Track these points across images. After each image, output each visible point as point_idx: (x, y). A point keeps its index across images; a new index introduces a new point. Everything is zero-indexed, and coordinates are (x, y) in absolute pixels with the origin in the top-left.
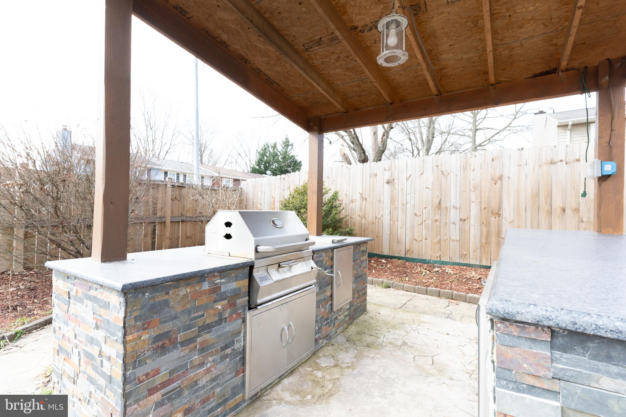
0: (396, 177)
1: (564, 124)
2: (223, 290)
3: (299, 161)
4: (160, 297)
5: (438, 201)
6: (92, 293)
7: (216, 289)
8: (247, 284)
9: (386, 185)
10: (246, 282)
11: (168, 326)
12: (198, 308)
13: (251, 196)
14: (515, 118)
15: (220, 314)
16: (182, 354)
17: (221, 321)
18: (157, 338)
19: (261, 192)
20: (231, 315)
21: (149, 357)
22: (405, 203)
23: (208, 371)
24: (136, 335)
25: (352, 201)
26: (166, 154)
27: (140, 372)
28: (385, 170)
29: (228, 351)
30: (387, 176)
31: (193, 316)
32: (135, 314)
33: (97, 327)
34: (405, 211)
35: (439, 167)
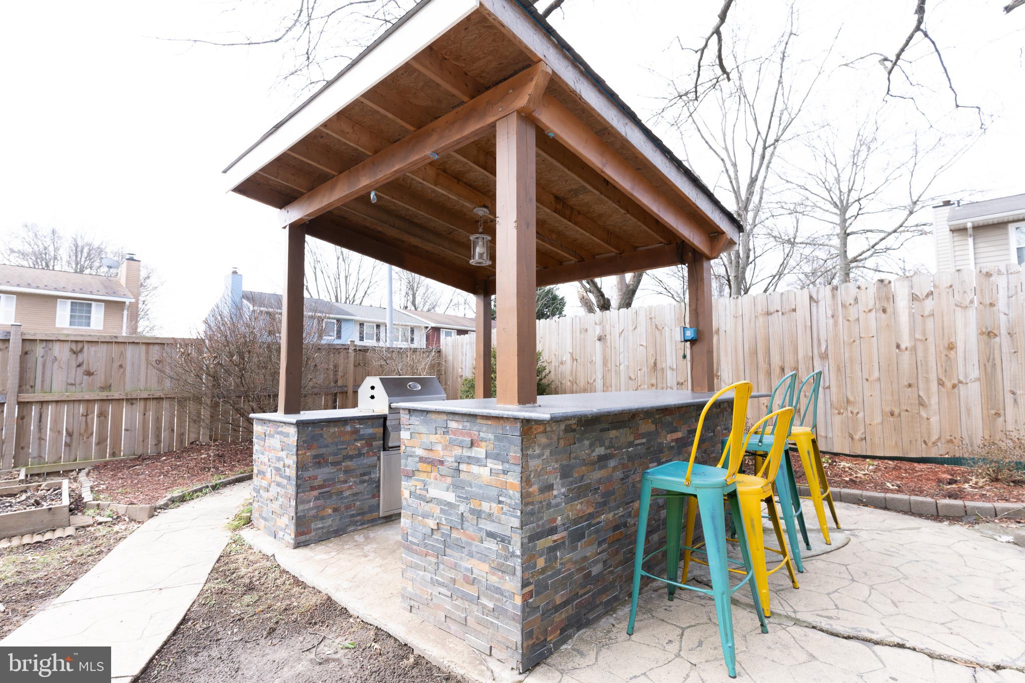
0: (608, 333)
1: (962, 227)
2: (361, 433)
3: (560, 297)
4: (318, 431)
5: (653, 361)
6: (280, 429)
7: (356, 432)
8: (382, 431)
9: (598, 343)
10: (381, 430)
11: (323, 451)
12: (343, 443)
13: (450, 358)
14: (911, 213)
15: (359, 449)
16: (332, 471)
17: (360, 455)
18: (315, 457)
19: (462, 353)
20: (368, 452)
21: (311, 467)
22: (618, 364)
23: (350, 488)
24: (303, 451)
25: (562, 363)
26: (364, 297)
27: (306, 475)
28: (596, 324)
29: (366, 478)
30: (598, 331)
31: (339, 447)
32: (303, 439)
33: (282, 450)
34: (618, 373)
35: (653, 320)
